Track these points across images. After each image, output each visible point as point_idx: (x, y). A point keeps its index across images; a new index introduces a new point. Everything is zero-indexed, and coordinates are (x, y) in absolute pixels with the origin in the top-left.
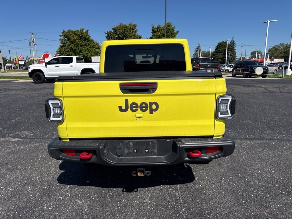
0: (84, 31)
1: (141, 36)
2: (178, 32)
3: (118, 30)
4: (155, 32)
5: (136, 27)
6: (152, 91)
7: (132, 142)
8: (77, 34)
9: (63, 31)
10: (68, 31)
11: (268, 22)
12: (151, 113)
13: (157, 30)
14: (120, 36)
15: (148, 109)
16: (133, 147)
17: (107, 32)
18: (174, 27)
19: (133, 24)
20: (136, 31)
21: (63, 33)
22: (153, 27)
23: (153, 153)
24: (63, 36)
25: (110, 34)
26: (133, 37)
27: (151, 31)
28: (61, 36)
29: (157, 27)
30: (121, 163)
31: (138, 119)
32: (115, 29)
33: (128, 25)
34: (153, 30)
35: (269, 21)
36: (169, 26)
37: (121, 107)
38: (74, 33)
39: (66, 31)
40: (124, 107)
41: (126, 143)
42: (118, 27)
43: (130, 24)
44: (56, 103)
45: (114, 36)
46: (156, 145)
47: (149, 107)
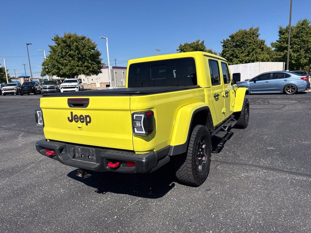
0: (200, 43)
1: (264, 40)
3: (236, 37)
4: (283, 34)
5: (258, 31)
7: (80, 148)
8: (192, 47)
9: (180, 45)
10: (185, 45)
12: (87, 124)
14: (238, 43)
15: (84, 121)
16: (81, 152)
17: (224, 40)
19: (254, 28)
20: (258, 36)
21: (180, 47)
22: (281, 28)
23: (93, 160)
24: (179, 50)
25: (227, 42)
26: (253, 43)
27: (278, 34)
28: (178, 51)
29: (287, 27)
31: (79, 129)
32: (232, 37)
33: (248, 30)
34: (280, 32)
36: (302, 24)
38: (190, 46)
39: (183, 45)
40: (70, 119)
41: (77, 148)
42: (236, 34)
43: (251, 29)
45: (231, 44)
46: (95, 154)
47: (86, 119)
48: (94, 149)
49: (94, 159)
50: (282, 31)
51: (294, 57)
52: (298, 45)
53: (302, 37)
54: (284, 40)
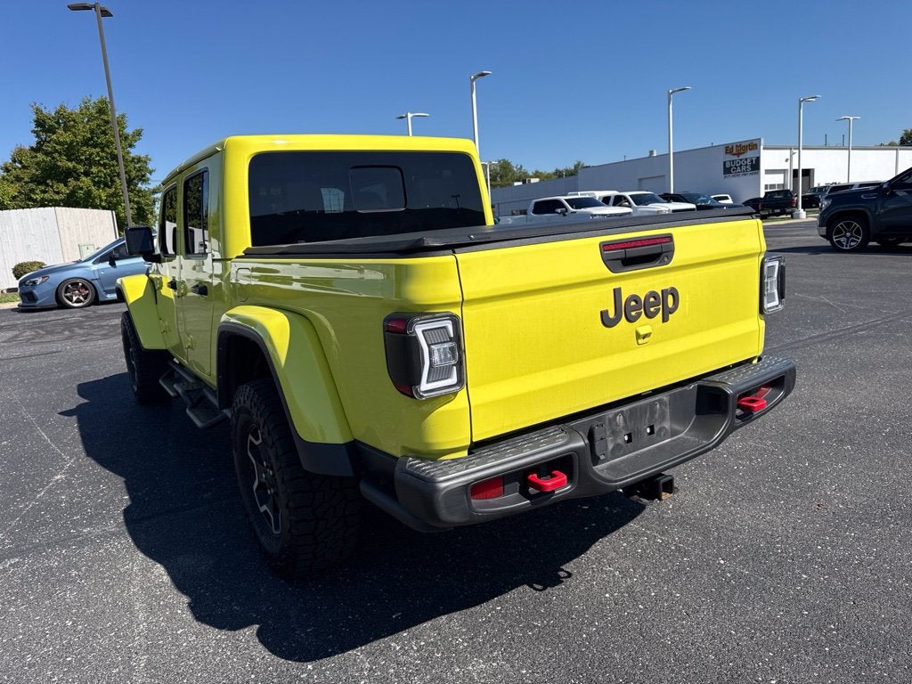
2: (138, 134)
6: (666, 259)
7: (622, 412)
11: (407, 116)
12: (665, 319)
13: (58, 123)
15: (659, 310)
16: (623, 428)
18: (123, 116)
22: (38, 111)
23: (662, 433)
27: (33, 126)
29: (57, 112)
30: (631, 477)
31: (641, 341)
34: (40, 123)
35: (410, 115)
36: (101, 111)
37: (607, 311)
40: (612, 314)
41: (610, 420)
44: (441, 328)
46: (668, 410)
47: (662, 304)
48: (665, 397)
49: (664, 427)
50: (44, 121)
51: (101, 201)
52: (104, 165)
53: (108, 147)
54: (58, 147)
